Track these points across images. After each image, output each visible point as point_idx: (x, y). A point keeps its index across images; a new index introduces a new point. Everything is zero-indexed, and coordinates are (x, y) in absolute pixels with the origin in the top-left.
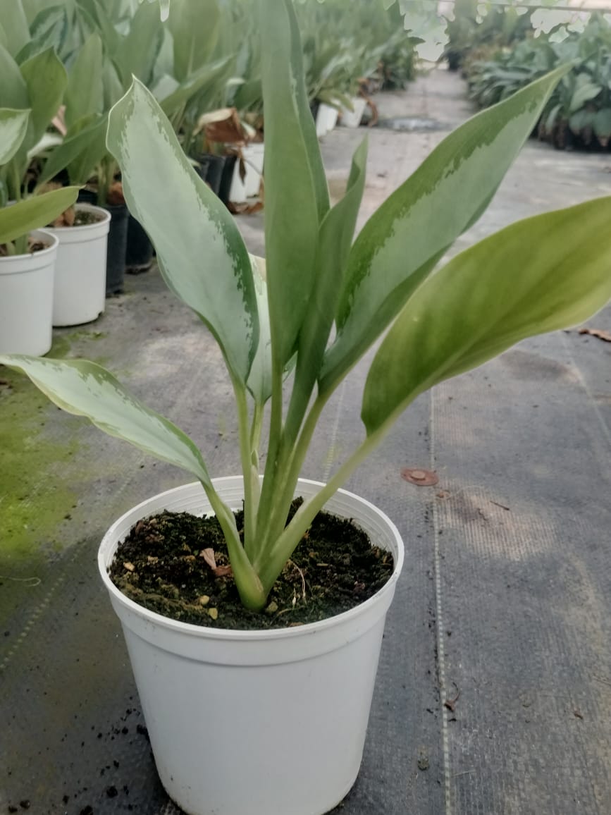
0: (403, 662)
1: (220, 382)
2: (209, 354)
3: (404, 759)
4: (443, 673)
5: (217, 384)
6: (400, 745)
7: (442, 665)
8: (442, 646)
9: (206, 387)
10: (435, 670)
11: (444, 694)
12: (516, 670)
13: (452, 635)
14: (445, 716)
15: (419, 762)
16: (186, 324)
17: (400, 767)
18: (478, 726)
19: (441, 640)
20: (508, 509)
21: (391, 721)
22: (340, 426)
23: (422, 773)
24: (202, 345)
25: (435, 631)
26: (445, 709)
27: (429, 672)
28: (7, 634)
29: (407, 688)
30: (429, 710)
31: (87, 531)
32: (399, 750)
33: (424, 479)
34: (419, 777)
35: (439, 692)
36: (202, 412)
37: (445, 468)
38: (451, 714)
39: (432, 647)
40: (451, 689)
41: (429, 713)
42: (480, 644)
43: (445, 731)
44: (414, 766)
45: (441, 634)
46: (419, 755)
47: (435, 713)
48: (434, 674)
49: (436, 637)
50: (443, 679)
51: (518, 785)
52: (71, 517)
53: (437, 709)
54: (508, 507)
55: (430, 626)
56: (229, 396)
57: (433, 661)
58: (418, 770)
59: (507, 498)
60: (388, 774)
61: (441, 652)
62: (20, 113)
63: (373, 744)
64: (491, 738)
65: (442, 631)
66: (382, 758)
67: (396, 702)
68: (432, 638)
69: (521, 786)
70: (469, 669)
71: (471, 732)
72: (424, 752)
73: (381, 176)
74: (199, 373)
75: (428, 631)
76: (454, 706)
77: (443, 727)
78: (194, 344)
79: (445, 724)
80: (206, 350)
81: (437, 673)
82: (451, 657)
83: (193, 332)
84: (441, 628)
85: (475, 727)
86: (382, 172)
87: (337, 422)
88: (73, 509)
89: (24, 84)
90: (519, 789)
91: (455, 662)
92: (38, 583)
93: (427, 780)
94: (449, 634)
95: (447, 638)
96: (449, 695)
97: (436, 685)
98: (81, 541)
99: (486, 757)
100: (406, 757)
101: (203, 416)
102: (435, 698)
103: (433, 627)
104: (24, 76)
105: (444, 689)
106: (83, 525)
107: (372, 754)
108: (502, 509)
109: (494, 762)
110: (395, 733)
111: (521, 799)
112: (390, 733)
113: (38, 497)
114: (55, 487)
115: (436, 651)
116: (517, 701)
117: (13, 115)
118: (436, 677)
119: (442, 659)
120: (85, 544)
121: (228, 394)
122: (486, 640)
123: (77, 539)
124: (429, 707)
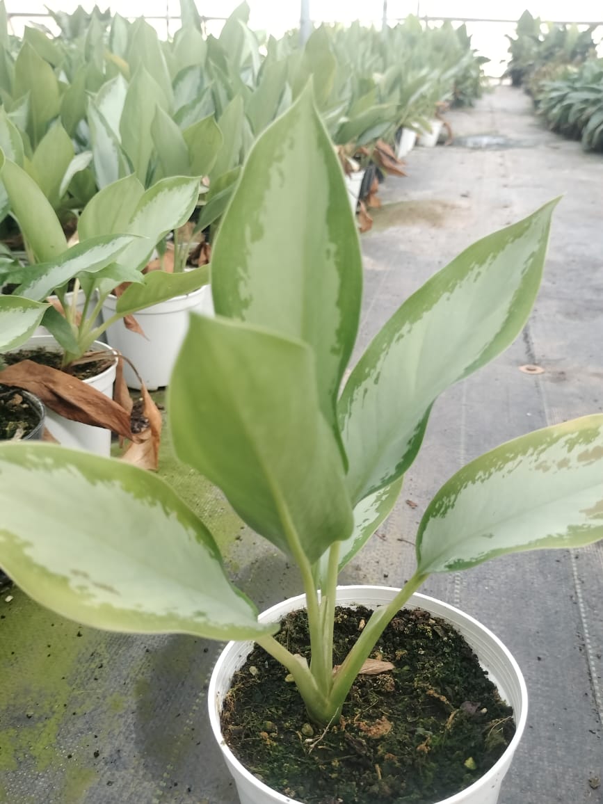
0: (560, 684)
3: (576, 778)
4: (599, 695)
6: (571, 765)
7: (597, 688)
8: (594, 669)
10: (591, 692)
15: (590, 781)
17: (573, 785)
19: (593, 663)
21: (558, 742)
22: (467, 450)
23: (594, 792)
25: (586, 653)
27: (586, 694)
28: (206, 651)
29: (568, 710)
30: (591, 731)
31: (258, 552)
32: (570, 770)
34: (592, 795)
35: (598, 713)
39: (585, 670)
41: (591, 734)
44: (586, 787)
45: (591, 657)
46: (589, 775)
47: (597, 733)
48: (590, 696)
49: (587, 660)
50: (599, 701)
52: (241, 538)
53: (599, 730)
55: (581, 650)
57: (588, 683)
58: (590, 789)
60: (564, 792)
61: (594, 675)
62: (193, 180)
63: (546, 763)
65: (592, 654)
66: (556, 777)
67: (561, 723)
68: (584, 661)
72: (593, 771)
73: (464, 196)
75: (580, 654)
81: (594, 696)
84: (590, 651)
86: (464, 192)
87: (462, 446)
88: (242, 530)
89: (186, 148)
93: (599, 799)
94: (599, 657)
95: (597, 661)
97: (594, 707)
98: (254, 562)
100: (577, 776)
102: (595, 719)
103: (583, 651)
104: (186, 141)
105: (601, 710)
106: (253, 545)
107: (547, 772)
110: (564, 753)
112: (559, 752)
113: (210, 519)
114: (222, 509)
115: (590, 674)
117: (187, 182)
118: (593, 699)
119: (595, 681)
120: (257, 564)
123: (251, 559)
124: (591, 728)
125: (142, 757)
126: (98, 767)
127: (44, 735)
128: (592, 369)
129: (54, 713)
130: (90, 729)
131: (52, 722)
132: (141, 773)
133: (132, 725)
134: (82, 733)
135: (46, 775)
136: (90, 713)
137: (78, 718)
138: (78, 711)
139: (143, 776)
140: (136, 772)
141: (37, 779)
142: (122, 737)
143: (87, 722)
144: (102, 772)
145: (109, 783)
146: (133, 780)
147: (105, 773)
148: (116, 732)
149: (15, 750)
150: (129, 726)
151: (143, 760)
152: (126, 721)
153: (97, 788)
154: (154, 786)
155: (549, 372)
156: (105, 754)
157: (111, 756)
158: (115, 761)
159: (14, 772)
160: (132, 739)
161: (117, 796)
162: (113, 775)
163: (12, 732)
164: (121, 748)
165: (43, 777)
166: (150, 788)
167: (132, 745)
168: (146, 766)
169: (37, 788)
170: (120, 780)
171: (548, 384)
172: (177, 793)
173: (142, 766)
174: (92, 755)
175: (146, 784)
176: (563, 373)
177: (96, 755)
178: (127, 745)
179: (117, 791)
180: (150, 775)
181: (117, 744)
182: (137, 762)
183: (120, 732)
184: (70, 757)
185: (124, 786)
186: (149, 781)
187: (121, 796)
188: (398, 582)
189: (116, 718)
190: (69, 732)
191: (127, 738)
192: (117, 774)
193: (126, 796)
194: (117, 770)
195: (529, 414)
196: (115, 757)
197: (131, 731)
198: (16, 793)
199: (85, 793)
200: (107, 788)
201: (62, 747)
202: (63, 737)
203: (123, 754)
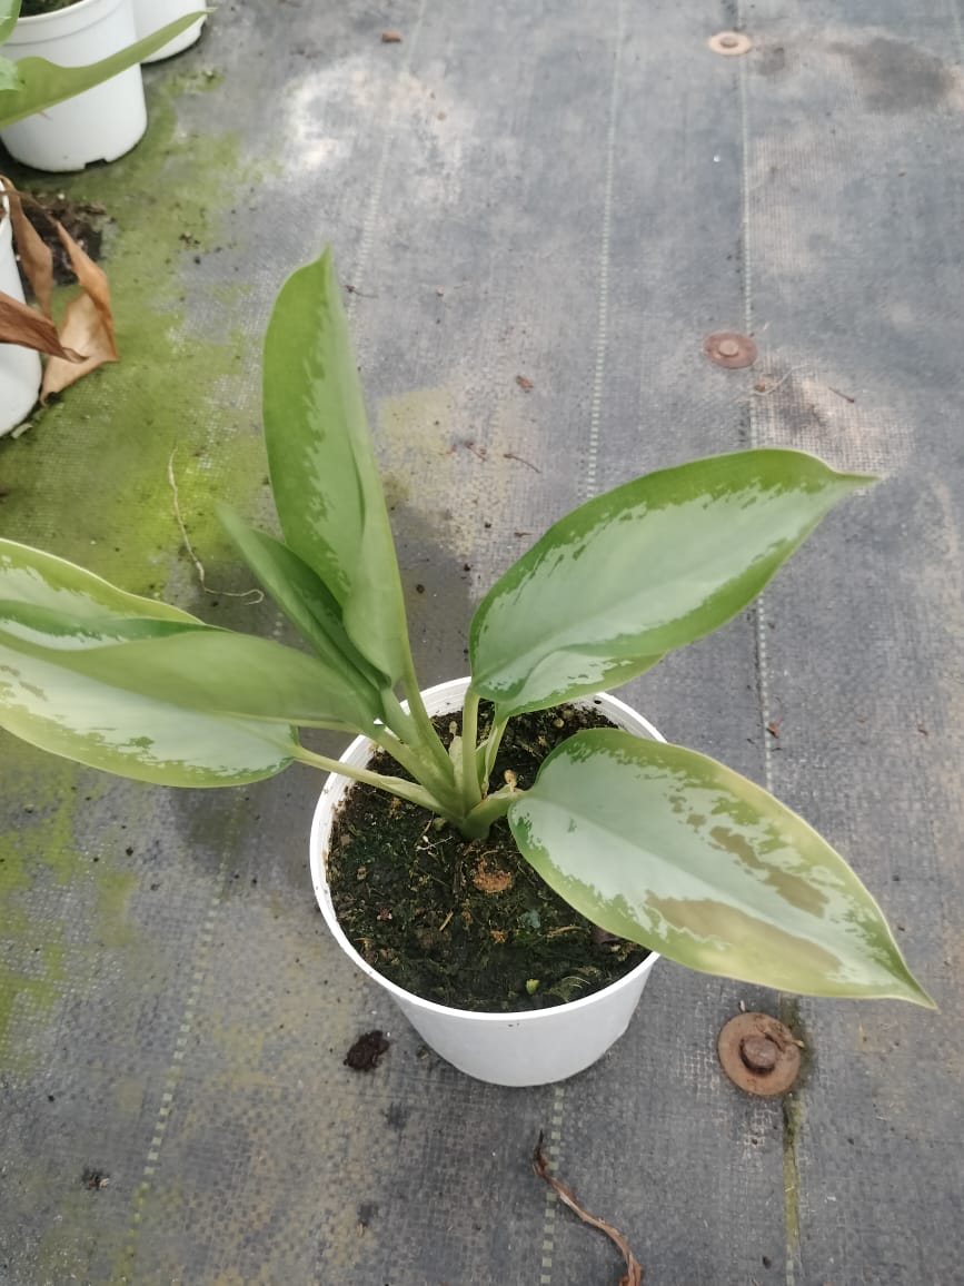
0: (717, 676)
1: (421, 172)
2: (392, 105)
4: (765, 684)
5: (417, 178)
7: (764, 674)
8: (763, 645)
9: (401, 188)
10: (756, 682)
11: (766, 714)
12: (853, 671)
13: (777, 627)
14: (768, 745)
16: (342, 30)
18: (806, 754)
19: (762, 636)
20: (852, 401)
22: (612, 256)
24: (376, 87)
25: (755, 623)
26: (768, 735)
27: (749, 687)
29: (724, 712)
30: (749, 740)
33: (737, 355)
35: (760, 713)
36: (405, 248)
37: (766, 327)
38: (775, 741)
39: (752, 650)
40: (775, 706)
41: (749, 744)
42: (810, 636)
43: (768, 765)
45: (762, 627)
47: (756, 741)
48: (754, 688)
49: (756, 633)
50: (765, 694)
51: (849, 825)
53: (759, 738)
54: (852, 395)
55: (748, 618)
56: (439, 204)
57: (754, 670)
59: (853, 377)
61: (763, 655)
64: (821, 768)
65: (763, 623)
68: (752, 634)
69: (852, 827)
70: (795, 676)
71: (797, 763)
74: (385, 157)
75: (747, 626)
76: (777, 730)
77: (766, 760)
78: (365, 83)
79: (768, 756)
80: (387, 96)
81: (759, 687)
82: (774, 660)
83: (358, 50)
84: (762, 618)
85: (803, 756)
90: (850, 830)
91: (780, 668)
92: (261, 599)
94: (772, 626)
95: (770, 632)
96: (772, 715)
97: (757, 704)
99: (815, 794)
101: (409, 255)
102: (756, 722)
103: (752, 620)
105: (767, 708)
108: (845, 401)
109: (823, 799)
111: (851, 842)
113: (220, 448)
114: (235, 426)
115: (757, 656)
116: (852, 715)
118: (757, 692)
119: (763, 664)
121: (435, 200)
122: (818, 628)
124: (750, 735)
125: (189, 846)
126: (135, 868)
127: (56, 833)
128: (831, 34)
129: (60, 801)
130: (114, 818)
131: (62, 813)
132: (191, 867)
133: (167, 804)
134: (103, 824)
135: (72, 888)
136: (109, 794)
137: (95, 803)
138: (92, 793)
139: (196, 870)
140: (185, 867)
141: (61, 895)
142: (157, 823)
143: (108, 808)
144: (142, 873)
145: (154, 887)
146: (182, 879)
147: (146, 874)
148: (149, 817)
149: (24, 861)
150: (163, 806)
151: (190, 851)
152: (158, 800)
153: (140, 896)
154: (210, 882)
155: (758, 49)
156: (140, 850)
157: (149, 850)
158: (155, 855)
159: (30, 890)
160: (171, 823)
161: (167, 903)
162: (156, 875)
163: (13, 835)
164: (158, 838)
165: (68, 891)
166: (205, 886)
167: (173, 832)
168: (196, 858)
169: (66, 907)
170: (166, 883)
171: (755, 77)
172: (240, 887)
173: (190, 859)
174: (124, 854)
175: (200, 881)
176: (780, 50)
177: (129, 852)
178: (166, 832)
179: (166, 896)
180: (203, 870)
181: (153, 833)
182: (183, 855)
183: (154, 816)
184: (96, 860)
185: (173, 889)
186: (203, 877)
187: (171, 901)
188: (507, 533)
189: (145, 796)
190: (87, 826)
191: (164, 823)
192: (162, 874)
193: (178, 900)
194: (160, 868)
195: (716, 159)
196: (155, 851)
197: (167, 813)
198: (40, 917)
199: (126, 904)
200: (152, 893)
201: (84, 848)
202: (82, 834)
203: (165, 846)
